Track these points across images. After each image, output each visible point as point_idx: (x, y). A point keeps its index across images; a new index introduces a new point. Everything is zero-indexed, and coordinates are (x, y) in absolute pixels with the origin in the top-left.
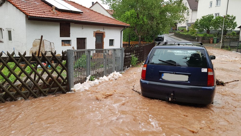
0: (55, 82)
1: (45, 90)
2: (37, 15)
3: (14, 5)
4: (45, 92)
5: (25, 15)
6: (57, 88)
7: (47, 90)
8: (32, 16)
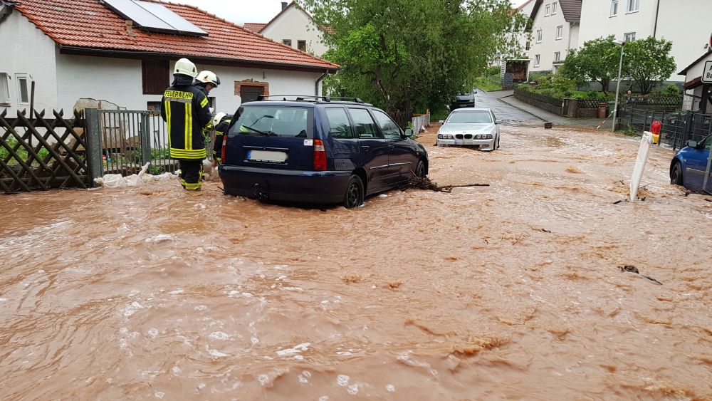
0: (62, 166)
1: (44, 179)
2: (80, 44)
3: (31, 20)
4: (44, 182)
5: (54, 43)
6: (67, 178)
7: (48, 179)
8: (69, 45)
